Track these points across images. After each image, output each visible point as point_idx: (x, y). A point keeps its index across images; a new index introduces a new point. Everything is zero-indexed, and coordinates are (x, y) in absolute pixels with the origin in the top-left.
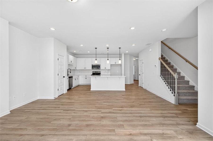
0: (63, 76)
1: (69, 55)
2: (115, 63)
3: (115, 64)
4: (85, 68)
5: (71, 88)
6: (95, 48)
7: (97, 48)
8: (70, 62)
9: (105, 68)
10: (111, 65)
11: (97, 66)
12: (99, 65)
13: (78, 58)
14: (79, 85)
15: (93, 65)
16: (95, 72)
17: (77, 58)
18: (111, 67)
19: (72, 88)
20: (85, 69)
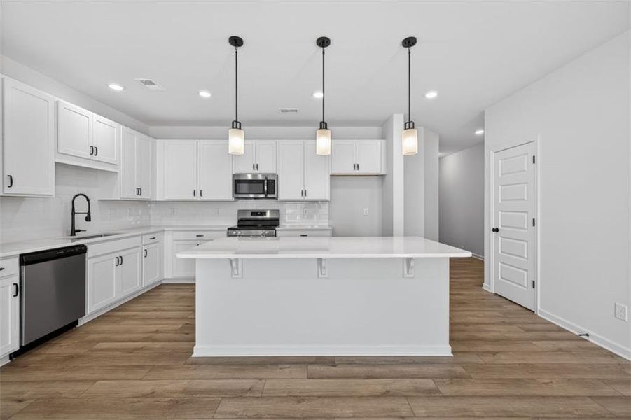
1: (64, 103)
2: (356, 167)
3: (354, 172)
4: (198, 193)
5: (76, 323)
8: (87, 153)
9: (304, 193)
10: (331, 176)
11: (262, 182)
12: (270, 178)
13: (158, 141)
14: (162, 285)
15: (240, 175)
17: (157, 139)
18: (332, 186)
19: (82, 322)
20: (198, 198)
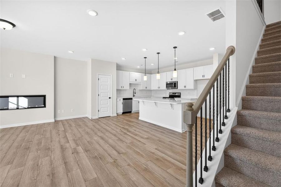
0: (109, 97)
1: (131, 72)
2: (203, 76)
6: (144, 58)
7: (146, 58)
8: (134, 81)
9: (185, 87)
10: (195, 80)
12: (175, 83)
15: (167, 82)
16: (173, 93)
19: (132, 112)
20: (159, 89)
